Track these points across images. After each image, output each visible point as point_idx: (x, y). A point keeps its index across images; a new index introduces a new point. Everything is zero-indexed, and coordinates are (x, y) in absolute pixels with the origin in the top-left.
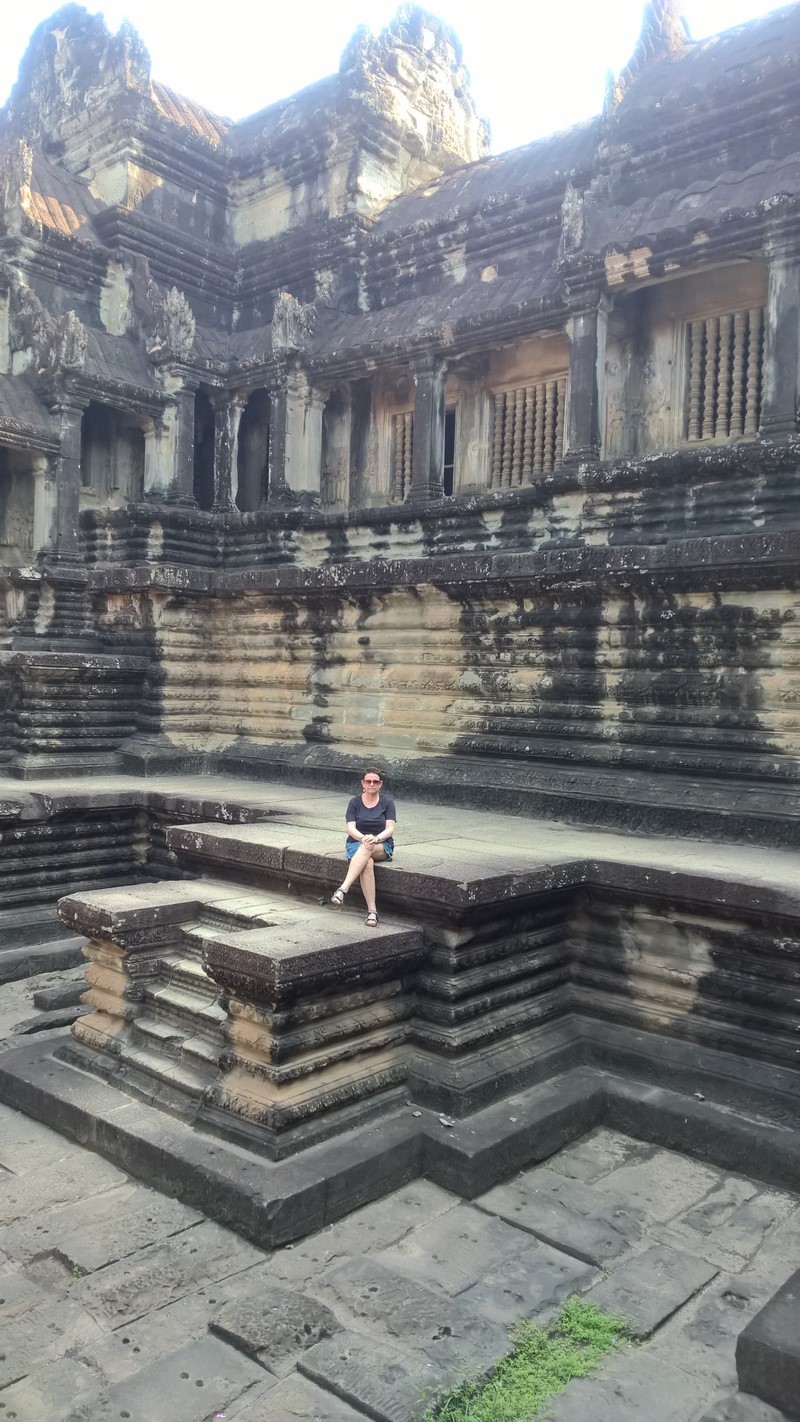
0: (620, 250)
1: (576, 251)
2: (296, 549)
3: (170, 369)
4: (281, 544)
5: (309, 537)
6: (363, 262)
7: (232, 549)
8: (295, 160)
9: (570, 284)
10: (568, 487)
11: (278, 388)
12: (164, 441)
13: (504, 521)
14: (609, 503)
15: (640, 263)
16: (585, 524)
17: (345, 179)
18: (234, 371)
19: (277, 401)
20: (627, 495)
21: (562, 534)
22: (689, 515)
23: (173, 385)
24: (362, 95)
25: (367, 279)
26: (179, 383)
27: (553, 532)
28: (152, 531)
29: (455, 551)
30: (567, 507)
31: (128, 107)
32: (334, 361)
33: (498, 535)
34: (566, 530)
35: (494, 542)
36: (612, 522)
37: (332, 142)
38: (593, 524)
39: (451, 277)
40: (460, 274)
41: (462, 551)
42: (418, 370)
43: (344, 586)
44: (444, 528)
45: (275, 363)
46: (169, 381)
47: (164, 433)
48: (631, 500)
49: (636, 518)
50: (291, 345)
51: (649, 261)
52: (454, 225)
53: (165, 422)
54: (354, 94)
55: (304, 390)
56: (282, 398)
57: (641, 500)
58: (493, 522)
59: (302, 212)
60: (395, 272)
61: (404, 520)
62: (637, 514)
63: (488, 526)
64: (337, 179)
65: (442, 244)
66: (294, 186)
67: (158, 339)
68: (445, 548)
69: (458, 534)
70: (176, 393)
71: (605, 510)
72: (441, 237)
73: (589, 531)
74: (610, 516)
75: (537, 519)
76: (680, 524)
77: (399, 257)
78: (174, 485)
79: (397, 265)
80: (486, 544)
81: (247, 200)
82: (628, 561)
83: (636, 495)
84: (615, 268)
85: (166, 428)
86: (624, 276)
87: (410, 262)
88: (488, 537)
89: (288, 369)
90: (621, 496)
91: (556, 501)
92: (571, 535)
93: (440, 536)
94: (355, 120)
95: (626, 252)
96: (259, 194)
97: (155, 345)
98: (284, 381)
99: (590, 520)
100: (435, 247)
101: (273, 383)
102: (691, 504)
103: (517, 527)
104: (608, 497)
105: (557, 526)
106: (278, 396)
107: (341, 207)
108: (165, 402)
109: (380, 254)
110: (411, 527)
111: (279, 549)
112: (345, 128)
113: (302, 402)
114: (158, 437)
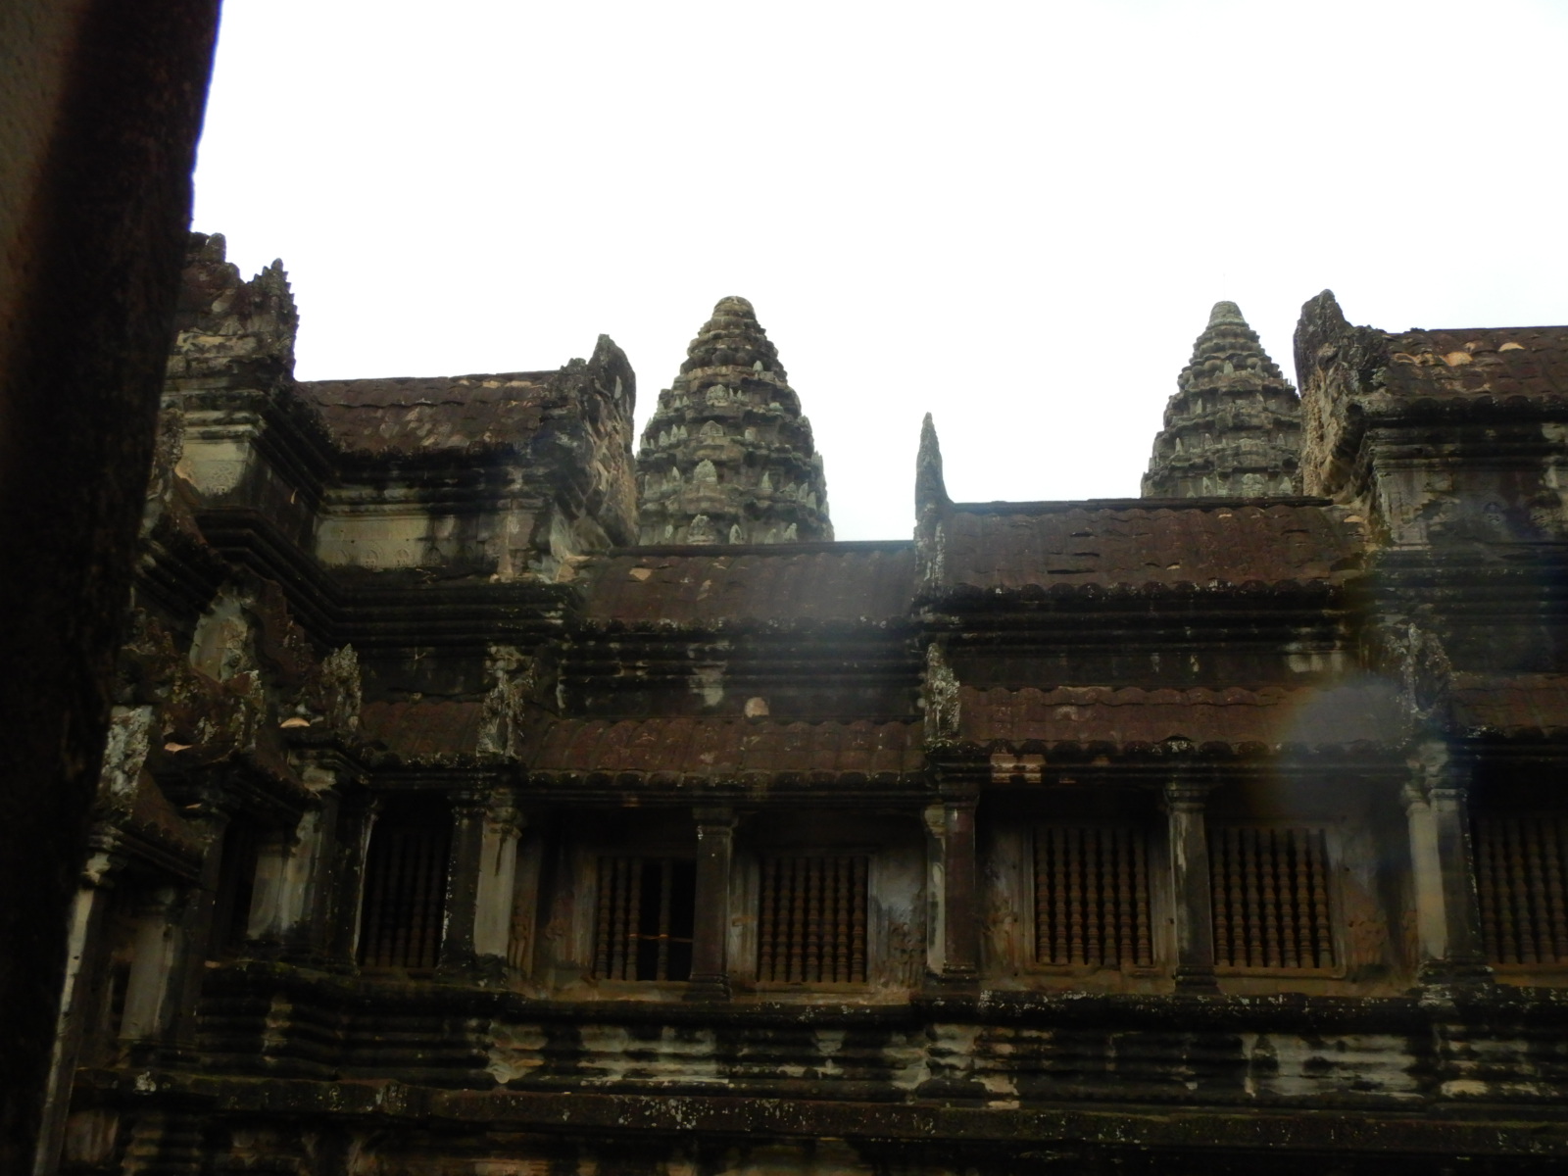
0: (1011, 750)
1: (954, 735)
2: (487, 1047)
3: (321, 756)
4: (472, 1037)
5: (508, 1030)
6: (565, 646)
7: (365, 1036)
8: (447, 485)
9: (945, 770)
10: (963, 1014)
11: (471, 803)
12: (291, 863)
13: (846, 1044)
14: (1009, 1041)
15: (1032, 768)
16: (979, 1063)
17: (528, 530)
18: (392, 765)
19: (465, 822)
20: (1034, 1034)
21: (947, 1072)
22: (1111, 1067)
23: (319, 780)
24: (575, 444)
25: (566, 670)
26: (330, 779)
27: (934, 1068)
28: (274, 1007)
29: (774, 1076)
30: (952, 1038)
31: (264, 376)
32: (569, 784)
33: (836, 1061)
34: (953, 1067)
35: (830, 1069)
36: (1016, 1065)
37: (513, 481)
38: (990, 1064)
39: (701, 697)
40: (713, 696)
41: (784, 1075)
42: (705, 822)
43: (693, 1131)
44: (751, 1042)
45: (476, 770)
46: (311, 771)
47: (294, 850)
48: (1038, 1040)
49: (1046, 1064)
50: (511, 752)
51: (1042, 770)
52: (712, 638)
53: (300, 834)
54: (565, 440)
55: (506, 812)
56: (476, 820)
57: (1049, 1042)
58: (829, 1044)
59: (448, 550)
60: (615, 669)
61: (686, 1025)
62: (1048, 1058)
63: (821, 1045)
64: (513, 526)
65: (691, 654)
66: (436, 515)
67: (301, 709)
68: (756, 1070)
69: (775, 1052)
70: (323, 793)
71: (1006, 1049)
72: (693, 646)
73: (986, 1072)
74: (1012, 1057)
75: (896, 1045)
76: (1100, 1076)
77: (623, 655)
78: (300, 930)
79: (617, 661)
80: (820, 1070)
81: (347, 508)
82: (1125, 1133)
83: (1045, 1035)
84: (1004, 766)
85: (297, 841)
86: (1011, 778)
87: (640, 664)
88: (822, 1061)
89: (494, 783)
90: (1026, 1034)
91: (939, 1030)
92: (959, 1074)
93: (746, 1051)
94: (555, 467)
95: (1018, 754)
96: (372, 507)
97: (295, 715)
98: (486, 798)
99: (985, 1058)
100: (683, 656)
101: (465, 796)
102: (1112, 1054)
103: (867, 1052)
104: (1010, 1033)
105: (942, 1061)
106: (470, 816)
107: (518, 562)
108: (305, 802)
109: (592, 643)
110: (699, 1035)
111: (468, 1045)
112: (541, 471)
113: (498, 826)
114: (285, 855)
